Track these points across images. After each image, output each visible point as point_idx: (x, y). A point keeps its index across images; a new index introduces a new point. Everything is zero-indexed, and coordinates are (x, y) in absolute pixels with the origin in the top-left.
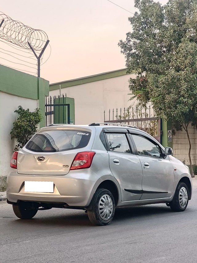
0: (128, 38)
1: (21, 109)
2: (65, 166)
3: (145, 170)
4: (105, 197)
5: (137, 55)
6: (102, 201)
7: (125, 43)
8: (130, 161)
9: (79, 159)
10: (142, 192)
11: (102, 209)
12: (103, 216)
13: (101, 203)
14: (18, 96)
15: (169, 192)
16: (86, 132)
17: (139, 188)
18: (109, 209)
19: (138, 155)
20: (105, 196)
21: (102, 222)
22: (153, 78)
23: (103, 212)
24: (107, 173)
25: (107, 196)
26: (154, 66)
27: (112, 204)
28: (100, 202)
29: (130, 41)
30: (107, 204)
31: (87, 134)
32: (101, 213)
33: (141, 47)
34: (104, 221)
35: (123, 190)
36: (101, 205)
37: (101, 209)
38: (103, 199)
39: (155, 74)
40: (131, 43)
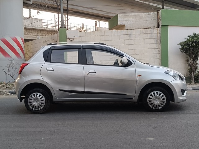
3: (89, 76)
11: (31, 102)
12: (33, 107)
20: (36, 93)
23: (32, 104)
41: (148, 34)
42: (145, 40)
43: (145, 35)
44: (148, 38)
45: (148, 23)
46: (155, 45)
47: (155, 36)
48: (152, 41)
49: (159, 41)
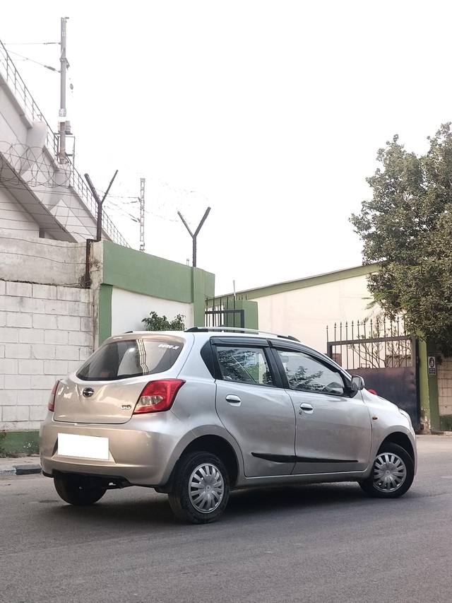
0: (365, 208)
1: (155, 316)
2: (125, 406)
3: (303, 417)
4: (207, 468)
5: (379, 236)
6: (198, 473)
7: (360, 218)
8: (267, 400)
9: (151, 393)
10: (295, 459)
11: (197, 489)
12: (198, 504)
13: (196, 477)
14: (152, 296)
15: (360, 461)
16: (175, 344)
17: (287, 451)
18: (213, 492)
19: (289, 388)
20: (207, 465)
21: (194, 515)
22: (402, 271)
23: (198, 495)
24: (208, 421)
25: (210, 468)
26: (405, 253)
27: (221, 482)
28: (194, 475)
29: (367, 213)
30: (207, 482)
31: (176, 348)
32: (194, 497)
33: (383, 223)
34: (199, 514)
35: (248, 455)
36: (194, 480)
37: (193, 489)
38: (201, 470)
39: (407, 265)
40: (369, 217)
41: (67, 303)
42: (59, 318)
43: (59, 304)
44: (67, 313)
45: (55, 268)
46: (83, 336)
47: (82, 310)
48: (76, 324)
49: (91, 324)
